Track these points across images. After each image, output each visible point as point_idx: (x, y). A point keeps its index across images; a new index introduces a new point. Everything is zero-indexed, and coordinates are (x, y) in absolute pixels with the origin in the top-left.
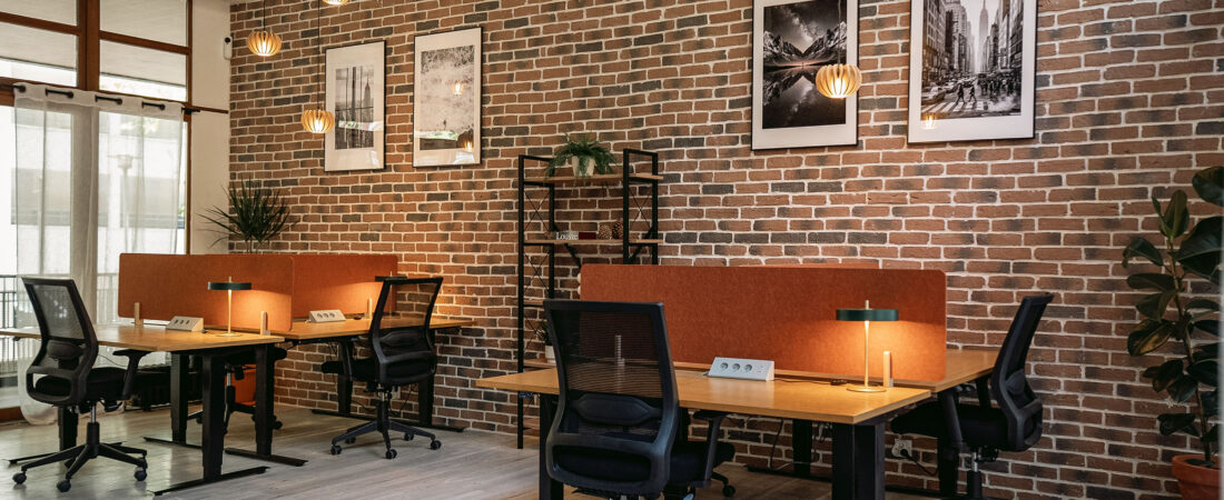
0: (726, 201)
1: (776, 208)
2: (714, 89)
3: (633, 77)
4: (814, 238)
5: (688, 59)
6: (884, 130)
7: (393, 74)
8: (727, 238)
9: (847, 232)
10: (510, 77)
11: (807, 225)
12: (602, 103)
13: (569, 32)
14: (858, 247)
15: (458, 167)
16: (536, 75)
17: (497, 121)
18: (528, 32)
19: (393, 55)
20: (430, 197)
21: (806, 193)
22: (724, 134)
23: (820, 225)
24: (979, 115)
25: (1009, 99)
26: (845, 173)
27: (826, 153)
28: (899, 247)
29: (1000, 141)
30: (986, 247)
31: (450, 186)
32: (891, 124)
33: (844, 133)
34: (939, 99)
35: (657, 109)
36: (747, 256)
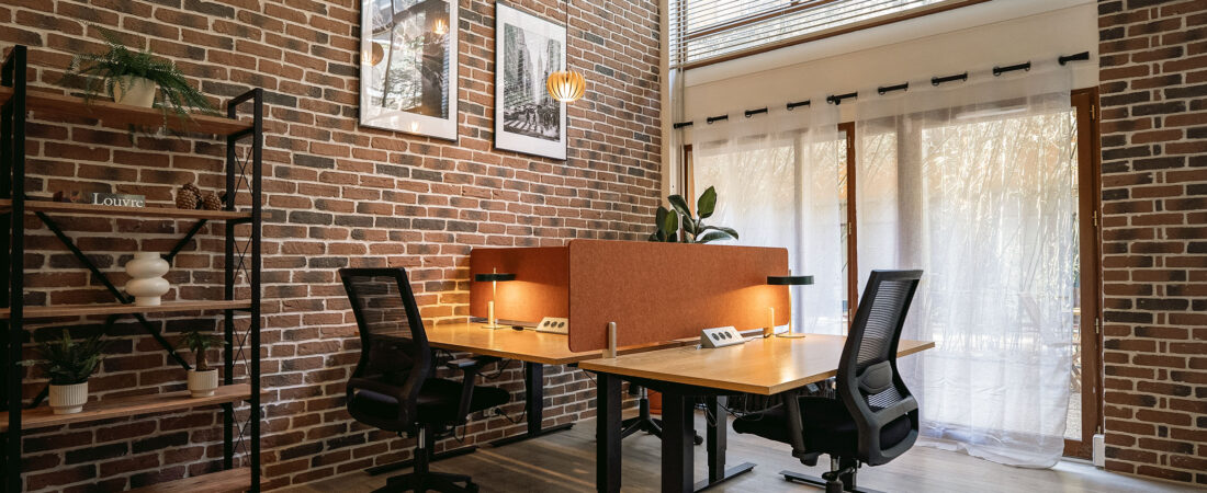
0: (324, 177)
1: (381, 190)
2: (310, 44)
4: (416, 224)
6: (475, 133)
8: (327, 220)
9: (447, 220)
11: (411, 211)
14: (455, 234)
21: (410, 179)
22: (322, 99)
23: (423, 211)
24: (538, 136)
25: (554, 129)
26: (445, 165)
27: (428, 143)
28: (486, 235)
30: (540, 238)
32: (480, 128)
33: (444, 128)
34: (515, 117)
35: (227, 44)
36: (349, 240)
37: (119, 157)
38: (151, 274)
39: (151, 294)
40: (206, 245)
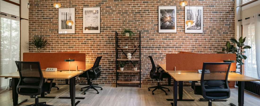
1: (163, 42)
2: (151, 22)
3: (134, 19)
4: (169, 47)
5: (146, 17)
6: (181, 31)
7: (77, 15)
8: (154, 47)
9: (175, 46)
10: (107, 17)
11: (168, 45)
12: (128, 23)
13: (121, 10)
14: (177, 49)
15: (94, 34)
16: (113, 17)
17: (104, 25)
18: (111, 9)
19: (77, 11)
20: (87, 39)
21: (168, 40)
22: (153, 30)
23: (170, 45)
24: (195, 29)
25: (200, 27)
26: (174, 37)
27: (171, 34)
28: (183, 49)
29: (198, 33)
30: (196, 49)
31: (92, 37)
32: (182, 30)
33: (174, 31)
35: (139, 25)
36: (157, 50)
37: (128, 41)
38: (129, 56)
39: (129, 58)
40: (137, 52)
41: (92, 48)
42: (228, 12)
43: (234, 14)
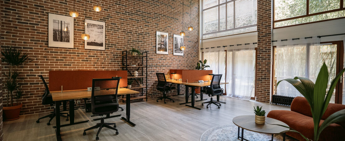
0: (152, 61)
1: (159, 62)
2: (151, 44)
3: (138, 39)
4: (163, 66)
5: (147, 39)
6: (170, 53)
7: (76, 26)
8: (152, 66)
9: (167, 65)
10: (112, 34)
11: (162, 64)
12: (132, 43)
13: (125, 29)
14: (168, 67)
15: (98, 50)
16: (119, 35)
17: (109, 42)
18: (117, 26)
19: (76, 21)
20: (89, 56)
21: (162, 60)
22: (152, 51)
23: (164, 64)
24: (179, 53)
25: (182, 51)
26: (167, 58)
27: (164, 55)
29: (180, 56)
31: (96, 54)
33: (167, 53)
34: (176, 50)
35: (142, 45)
36: (155, 69)
37: (132, 60)
38: (136, 73)
39: (137, 76)
40: (140, 70)
41: (95, 66)
42: (196, 43)
43: (198, 44)
